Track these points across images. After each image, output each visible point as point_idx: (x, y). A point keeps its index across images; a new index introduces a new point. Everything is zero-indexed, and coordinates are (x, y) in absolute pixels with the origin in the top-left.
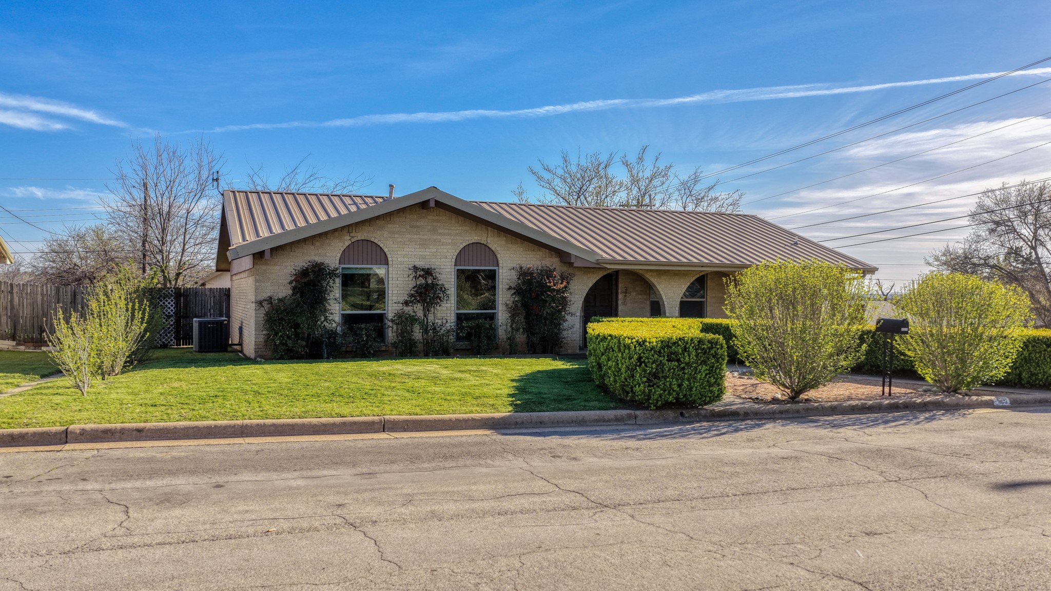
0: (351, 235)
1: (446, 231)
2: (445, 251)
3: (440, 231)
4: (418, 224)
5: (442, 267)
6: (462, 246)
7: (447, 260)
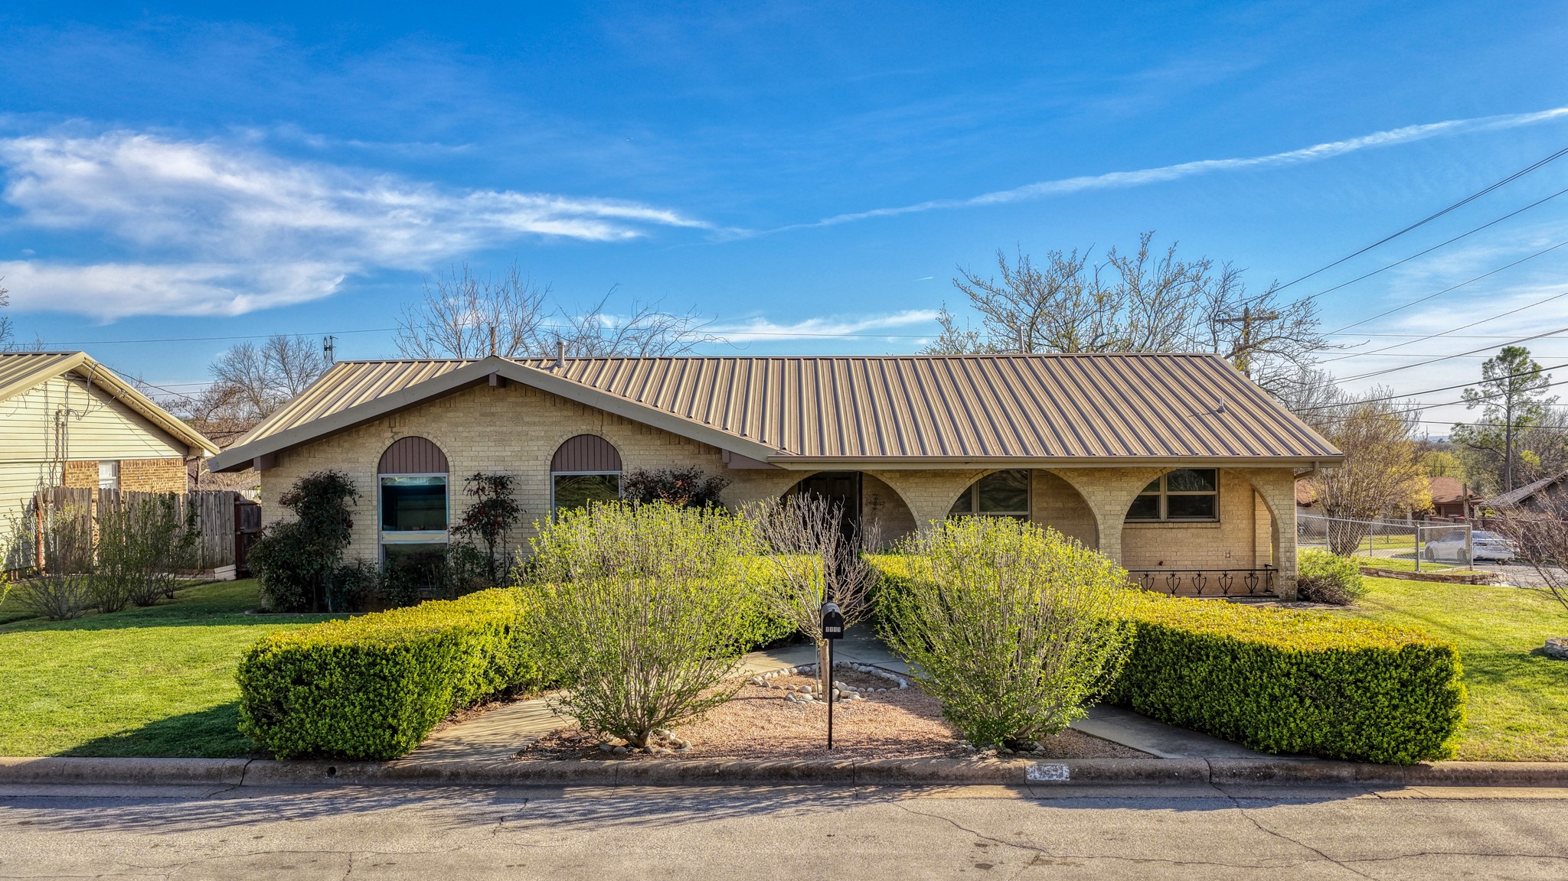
0: (394, 430)
1: (537, 419)
2: (536, 448)
3: (527, 419)
4: (493, 410)
5: (531, 473)
6: (561, 441)
7: (539, 463)
